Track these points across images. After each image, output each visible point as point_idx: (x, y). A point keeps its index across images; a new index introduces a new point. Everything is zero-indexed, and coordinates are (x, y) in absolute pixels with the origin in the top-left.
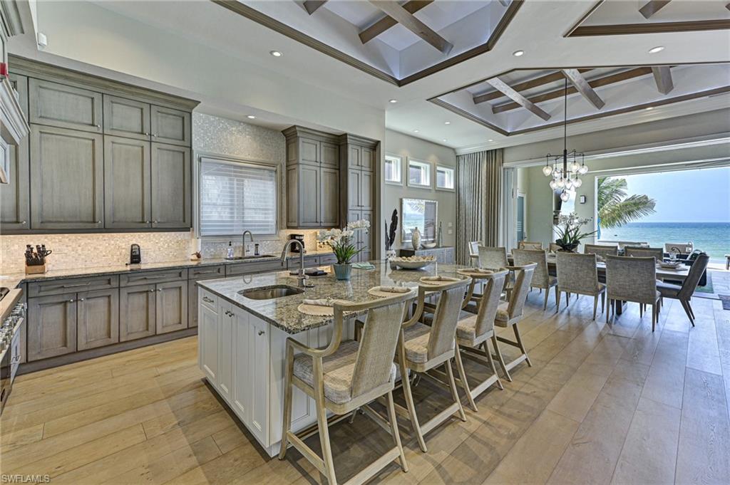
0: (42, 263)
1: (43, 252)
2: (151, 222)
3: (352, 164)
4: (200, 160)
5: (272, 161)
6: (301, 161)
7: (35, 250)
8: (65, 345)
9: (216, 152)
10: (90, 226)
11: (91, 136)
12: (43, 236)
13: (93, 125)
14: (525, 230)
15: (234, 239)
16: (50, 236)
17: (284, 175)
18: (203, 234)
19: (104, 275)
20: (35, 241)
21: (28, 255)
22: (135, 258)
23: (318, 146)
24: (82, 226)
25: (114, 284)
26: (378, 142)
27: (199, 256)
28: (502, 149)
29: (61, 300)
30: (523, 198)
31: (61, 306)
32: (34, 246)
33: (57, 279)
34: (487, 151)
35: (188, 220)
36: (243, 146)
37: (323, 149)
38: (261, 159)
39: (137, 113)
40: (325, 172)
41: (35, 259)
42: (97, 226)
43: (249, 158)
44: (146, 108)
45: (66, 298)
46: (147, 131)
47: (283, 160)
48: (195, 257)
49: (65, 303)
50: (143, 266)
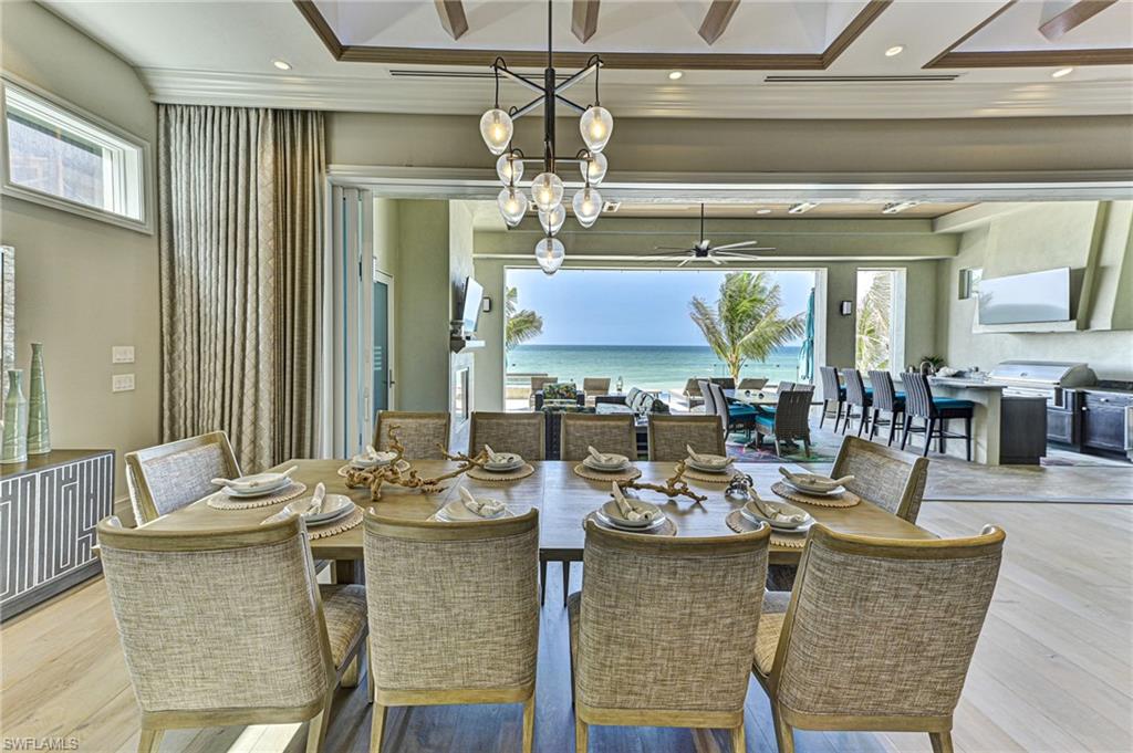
14: (391, 366)
28: (326, 116)
30: (386, 287)
34: (275, 111)
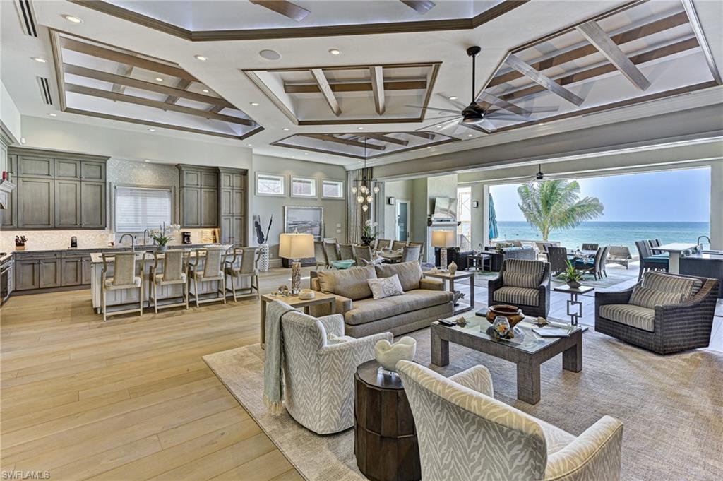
0: (23, 245)
1: (24, 240)
2: (81, 225)
3: (225, 186)
4: (115, 187)
5: (168, 185)
6: (185, 185)
7: (20, 239)
8: (33, 284)
9: (127, 182)
10: (47, 227)
11: (48, 181)
12: (25, 232)
13: (49, 175)
14: (408, 230)
15: (140, 234)
16: (28, 232)
17: (177, 193)
18: (118, 231)
19: (53, 251)
20: (20, 234)
21: (17, 241)
22: (74, 244)
23: (199, 175)
24: (43, 227)
25: (58, 256)
26: (247, 170)
27: (113, 244)
28: (372, 168)
29: (31, 262)
30: (406, 204)
31: (31, 266)
32: (19, 236)
33: (29, 252)
34: (363, 169)
35: (103, 223)
36: (147, 177)
37: (203, 176)
38: (160, 185)
39: (73, 167)
40: (204, 191)
41: (20, 243)
42: (50, 227)
43: (151, 184)
44: (78, 164)
45: (34, 262)
46: (78, 175)
47: (177, 184)
48: (110, 245)
49: (33, 264)
50: (78, 248)
